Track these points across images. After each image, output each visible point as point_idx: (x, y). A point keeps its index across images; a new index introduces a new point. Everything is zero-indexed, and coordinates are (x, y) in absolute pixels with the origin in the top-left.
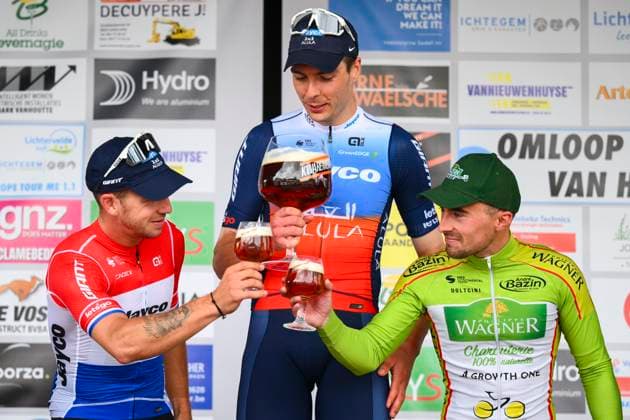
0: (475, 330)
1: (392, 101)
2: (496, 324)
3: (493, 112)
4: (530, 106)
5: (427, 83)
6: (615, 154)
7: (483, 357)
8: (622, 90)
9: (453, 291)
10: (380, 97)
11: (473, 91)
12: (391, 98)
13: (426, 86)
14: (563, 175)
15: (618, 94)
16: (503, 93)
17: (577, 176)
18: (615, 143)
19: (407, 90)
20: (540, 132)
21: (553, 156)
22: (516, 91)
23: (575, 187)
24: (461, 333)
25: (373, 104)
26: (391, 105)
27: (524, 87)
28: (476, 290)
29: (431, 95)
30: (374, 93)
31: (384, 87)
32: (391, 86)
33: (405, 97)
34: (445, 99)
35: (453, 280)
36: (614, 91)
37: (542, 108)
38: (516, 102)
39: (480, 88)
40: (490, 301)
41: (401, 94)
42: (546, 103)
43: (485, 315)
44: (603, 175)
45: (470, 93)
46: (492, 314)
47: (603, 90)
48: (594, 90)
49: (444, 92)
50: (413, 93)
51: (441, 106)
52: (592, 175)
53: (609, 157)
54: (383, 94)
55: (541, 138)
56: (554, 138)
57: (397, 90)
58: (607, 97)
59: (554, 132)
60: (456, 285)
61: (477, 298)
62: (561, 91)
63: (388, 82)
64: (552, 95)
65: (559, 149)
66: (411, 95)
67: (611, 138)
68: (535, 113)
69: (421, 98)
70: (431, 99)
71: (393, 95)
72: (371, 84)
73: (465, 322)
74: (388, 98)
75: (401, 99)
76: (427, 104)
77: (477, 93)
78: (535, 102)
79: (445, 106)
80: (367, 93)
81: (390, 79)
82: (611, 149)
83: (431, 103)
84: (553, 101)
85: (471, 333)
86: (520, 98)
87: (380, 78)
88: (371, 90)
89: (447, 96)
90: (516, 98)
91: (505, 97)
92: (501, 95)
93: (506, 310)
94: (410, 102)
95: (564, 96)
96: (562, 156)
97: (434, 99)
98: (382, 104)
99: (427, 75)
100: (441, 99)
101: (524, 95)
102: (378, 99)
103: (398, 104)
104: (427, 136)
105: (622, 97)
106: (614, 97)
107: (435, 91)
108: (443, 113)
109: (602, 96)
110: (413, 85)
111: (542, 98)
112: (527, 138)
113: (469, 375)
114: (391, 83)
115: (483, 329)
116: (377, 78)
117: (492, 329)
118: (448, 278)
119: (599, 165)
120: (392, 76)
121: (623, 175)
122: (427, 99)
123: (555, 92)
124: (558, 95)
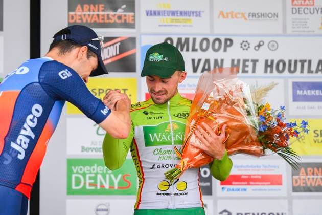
0: (160, 139)
1: (103, 19)
2: (172, 135)
3: (160, 25)
4: (180, 22)
5: (123, 9)
6: (228, 49)
7: (164, 155)
8: (232, 13)
9: (147, 118)
10: (97, 17)
11: (149, 13)
12: (103, 18)
13: (122, 11)
14: (199, 61)
15: (230, 16)
16: (166, 14)
17: (207, 61)
18: (229, 43)
19: (111, 13)
20: (187, 37)
21: (194, 50)
22: (173, 13)
23: (206, 67)
24: (152, 141)
25: (92, 21)
26: (103, 21)
27: (177, 11)
28: (161, 117)
29: (125, 16)
30: (93, 15)
31: (98, 11)
32: (103, 11)
33: (111, 17)
34: (133, 18)
35: (147, 113)
36: (227, 14)
37: (188, 23)
38: (173, 20)
39: (153, 12)
40: (169, 123)
41: (108, 15)
42: (190, 20)
43: (166, 130)
44: (222, 61)
45: (147, 15)
46: (170, 130)
47: (222, 13)
48: (216, 13)
49: (132, 14)
50: (115, 15)
51: (131, 22)
52: (216, 61)
53: (225, 50)
54: (98, 15)
55: (187, 40)
56: (194, 40)
57: (106, 13)
58: (224, 17)
59: (195, 37)
60: (149, 115)
61: (161, 122)
62: (198, 13)
63: (101, 9)
64: (193, 16)
65: (197, 46)
66: (114, 16)
67: (226, 40)
68: (184, 26)
69: (120, 17)
70: (125, 18)
71: (103, 16)
72: (91, 10)
73: (155, 134)
74: (101, 18)
75: (109, 18)
76: (123, 21)
77: (151, 15)
78: (184, 20)
79: (133, 22)
80: (89, 15)
81: (102, 7)
82: (226, 46)
83: (125, 20)
84: (193, 19)
86: (175, 17)
87: (96, 6)
88: (91, 13)
89: (134, 16)
90: (173, 17)
91: (167, 17)
92: (164, 15)
93: (178, 128)
95: (200, 16)
96: (199, 50)
97: (127, 18)
98: (98, 21)
99: (123, 5)
100: (131, 18)
101: (177, 16)
102: (95, 18)
103: (106, 21)
104: (123, 39)
105: (232, 17)
106: (228, 17)
107: (127, 14)
108: (132, 26)
109: (221, 17)
111: (188, 18)
112: (180, 40)
113: (156, 167)
114: (103, 9)
115: (165, 138)
116: (94, 6)
117: (171, 138)
118: (144, 112)
119: (220, 55)
120: (103, 5)
121: (233, 61)
122: (123, 18)
123: (195, 14)
124: (197, 16)
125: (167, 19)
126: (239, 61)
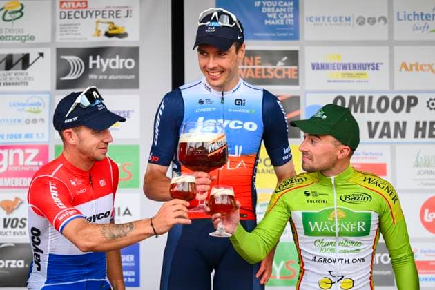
0: (322, 228)
1: (260, 75)
2: (337, 225)
3: (329, 81)
4: (354, 77)
5: (284, 62)
6: (412, 109)
7: (327, 247)
8: (417, 64)
9: (308, 201)
10: (252, 72)
11: (315, 67)
12: (259, 72)
13: (283, 64)
14: (377, 123)
15: (414, 68)
16: (336, 68)
17: (387, 124)
18: (412, 101)
19: (270, 67)
20: (362, 95)
21: (370, 111)
22: (345, 67)
23: (386, 131)
24: (313, 230)
25: (247, 77)
26: (259, 77)
27: (350, 64)
28: (324, 202)
29: (287, 70)
30: (248, 69)
31: (254, 64)
32: (259, 64)
33: (269, 71)
34: (296, 73)
35: (309, 195)
36: (411, 66)
37: (362, 78)
38: (345, 74)
39: (320, 65)
40: (333, 209)
41: (266, 69)
42: (365, 74)
43: (329, 219)
44: (405, 123)
45: (313, 69)
46: (334, 218)
47: (404, 65)
48: (398, 64)
49: (295, 67)
50: (274, 69)
51: (294, 77)
52: (397, 124)
53: (408, 111)
54: (254, 70)
55: (362, 98)
56: (371, 98)
57: (263, 67)
58: (407, 69)
59: (371, 95)
60: (310, 198)
62: (375, 66)
63: (257, 62)
64: (369, 69)
65: (374, 106)
66: (273, 70)
67: (410, 98)
68: (358, 81)
69: (280, 72)
70: (287, 73)
71: (260, 70)
72: (246, 63)
73: (316, 223)
74: (257, 72)
75: (266, 73)
76: (284, 76)
77: (318, 68)
78: (357, 74)
79: (296, 77)
80: (243, 69)
81: (259, 60)
82: (410, 106)
83: (287, 75)
84: (370, 73)
85: (319, 230)
86: (347, 71)
87: (252, 58)
88: (246, 67)
89: (297, 71)
90: (345, 72)
91: (337, 71)
92: (334, 69)
93: (344, 216)
94: (273, 75)
95: (377, 69)
96: (376, 111)
97: (289, 73)
98: (253, 77)
99: (284, 57)
100: (294, 73)
101: (350, 69)
102: (250, 73)
103: (264, 77)
104: (284, 98)
105: (417, 69)
106: (411, 69)
107: (289, 67)
108: (295, 82)
109: (403, 69)
110: (274, 63)
111: (362, 71)
112: (353, 98)
113: (317, 259)
114: (259, 62)
115: (327, 228)
116: (249, 59)
117: (334, 228)
118: (305, 193)
119: (402, 117)
120: (260, 58)
121: (418, 123)
122: (284, 73)
123: (371, 67)
124: (373, 69)
125: (338, 74)
126: (425, 123)
